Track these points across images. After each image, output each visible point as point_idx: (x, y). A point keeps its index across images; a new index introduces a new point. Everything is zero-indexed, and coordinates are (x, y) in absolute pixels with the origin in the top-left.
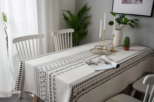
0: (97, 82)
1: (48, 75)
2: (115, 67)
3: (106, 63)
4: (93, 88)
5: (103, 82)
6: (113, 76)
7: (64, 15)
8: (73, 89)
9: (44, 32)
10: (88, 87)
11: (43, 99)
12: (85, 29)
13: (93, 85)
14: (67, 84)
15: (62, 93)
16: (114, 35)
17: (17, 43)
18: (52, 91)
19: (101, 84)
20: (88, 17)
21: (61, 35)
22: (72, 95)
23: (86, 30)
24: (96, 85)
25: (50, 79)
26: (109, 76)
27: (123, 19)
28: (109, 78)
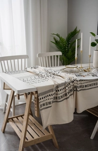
21: (48, 57)
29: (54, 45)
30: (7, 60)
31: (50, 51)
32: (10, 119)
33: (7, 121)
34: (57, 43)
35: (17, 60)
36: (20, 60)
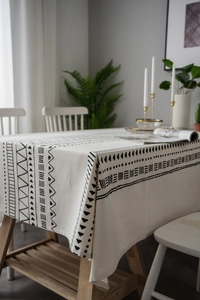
1: (37, 151)
2: (188, 138)
7: (66, 84)
8: (97, 166)
9: (25, 105)
10: (132, 173)
11: (22, 218)
12: (109, 112)
14: (82, 156)
15: (72, 184)
16: (174, 103)
18: (46, 189)
20: (116, 85)
21: (62, 116)
22: (96, 179)
24: (149, 174)
25: (41, 158)
27: (190, 74)
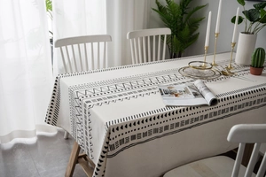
0: (166, 128)
1: (83, 105)
2: (208, 103)
3: (196, 95)
4: (157, 137)
5: (180, 128)
6: (204, 120)
10: (145, 134)
11: (79, 143)
12: (194, 30)
13: (156, 131)
17: (64, 48)
18: (88, 133)
19: (176, 132)
20: (201, 7)
21: (146, 38)
22: (108, 143)
23: (196, 32)
24: (164, 132)
25: (85, 111)
26: (197, 119)
28: (195, 122)
29: (156, 15)
30: (72, 44)
31: (149, 26)
32: (81, 157)
33: (77, 161)
34: (161, 9)
35: (90, 44)
36: (95, 44)
